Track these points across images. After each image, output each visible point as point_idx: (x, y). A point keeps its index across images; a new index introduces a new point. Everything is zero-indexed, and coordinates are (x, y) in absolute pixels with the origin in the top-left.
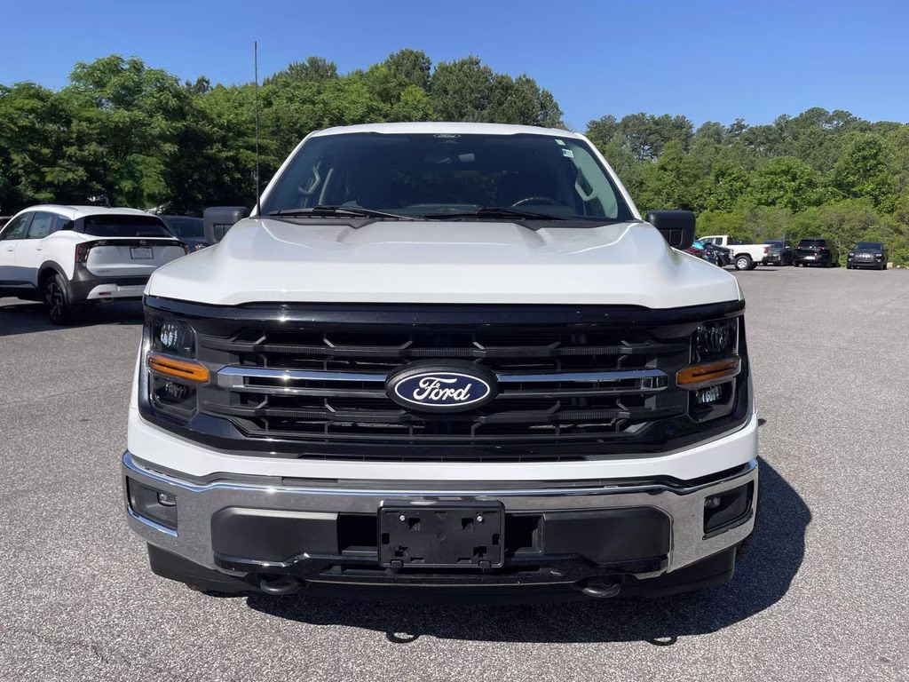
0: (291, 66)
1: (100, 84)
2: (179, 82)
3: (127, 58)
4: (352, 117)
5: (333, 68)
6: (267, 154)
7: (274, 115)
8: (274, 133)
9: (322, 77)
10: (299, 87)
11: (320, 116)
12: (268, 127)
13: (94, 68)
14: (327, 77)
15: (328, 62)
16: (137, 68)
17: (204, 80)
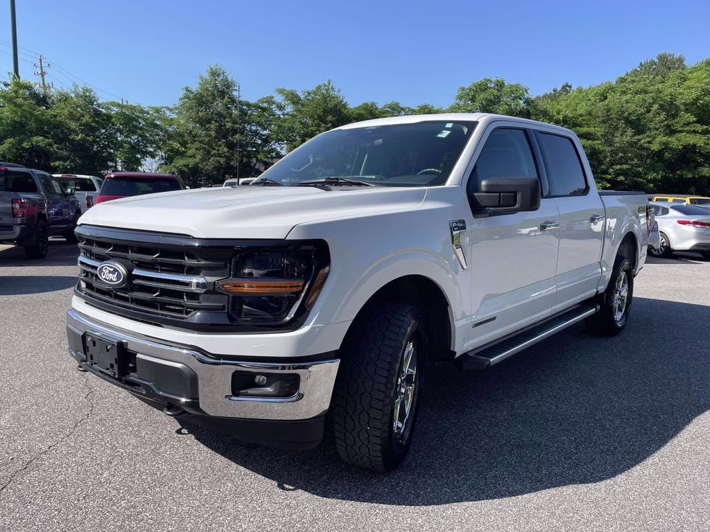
0: (641, 64)
1: (473, 100)
2: (528, 91)
3: (494, 79)
4: (683, 101)
5: (681, 60)
6: (594, 140)
7: (606, 108)
8: (604, 122)
9: (670, 69)
10: (634, 81)
11: (650, 103)
12: (599, 117)
13: (470, 89)
14: (674, 68)
15: (677, 56)
16: (500, 85)
17: (567, 86)
